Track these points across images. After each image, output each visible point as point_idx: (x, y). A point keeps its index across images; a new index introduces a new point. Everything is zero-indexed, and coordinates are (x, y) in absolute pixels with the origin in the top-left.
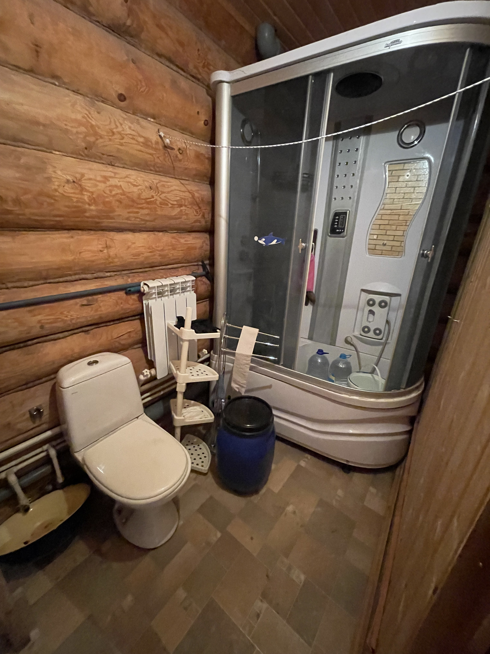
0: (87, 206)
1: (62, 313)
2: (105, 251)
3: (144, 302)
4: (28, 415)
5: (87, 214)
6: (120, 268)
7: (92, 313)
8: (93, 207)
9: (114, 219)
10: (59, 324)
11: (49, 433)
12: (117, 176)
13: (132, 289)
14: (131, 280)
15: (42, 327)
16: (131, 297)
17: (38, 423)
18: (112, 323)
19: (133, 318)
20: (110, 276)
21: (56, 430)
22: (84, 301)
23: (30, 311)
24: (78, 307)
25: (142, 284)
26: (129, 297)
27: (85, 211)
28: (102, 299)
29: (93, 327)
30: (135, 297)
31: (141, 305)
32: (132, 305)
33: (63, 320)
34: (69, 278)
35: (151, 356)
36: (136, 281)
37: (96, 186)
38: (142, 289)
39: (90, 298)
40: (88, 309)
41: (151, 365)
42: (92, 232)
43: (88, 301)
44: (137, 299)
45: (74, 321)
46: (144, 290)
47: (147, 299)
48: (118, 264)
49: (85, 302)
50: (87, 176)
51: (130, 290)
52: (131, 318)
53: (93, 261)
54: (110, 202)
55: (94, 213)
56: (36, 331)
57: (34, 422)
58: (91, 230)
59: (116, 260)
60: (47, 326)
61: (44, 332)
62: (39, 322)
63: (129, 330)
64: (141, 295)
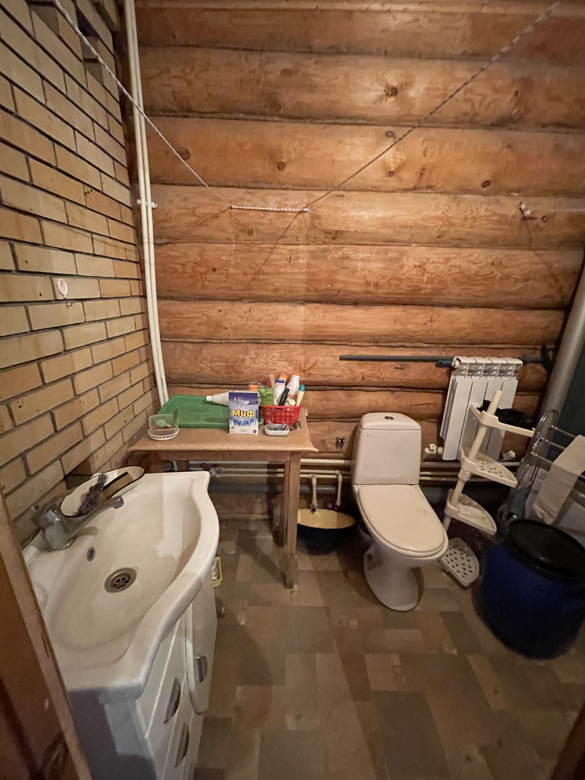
0: (424, 285)
1: (379, 371)
2: (429, 324)
3: (452, 377)
4: (335, 441)
5: (422, 292)
6: (438, 341)
7: (401, 377)
8: (429, 286)
9: (446, 296)
10: (375, 380)
11: (342, 462)
12: (459, 256)
13: (443, 362)
14: (446, 354)
15: (363, 378)
16: (440, 370)
17: (339, 450)
18: (415, 390)
19: (437, 391)
20: (427, 347)
21: (347, 462)
22: (398, 364)
23: (360, 365)
24: (392, 369)
25: (455, 359)
26: (438, 369)
27: (421, 289)
28: (413, 366)
29: (398, 389)
30: (444, 370)
31: (447, 380)
32: (440, 377)
33: (378, 376)
34: (393, 344)
35: (443, 435)
36: (450, 355)
37: (437, 267)
38: (453, 364)
39: (404, 363)
40: (398, 372)
41: (441, 442)
42: (423, 307)
43: (401, 365)
44: (446, 373)
45: (385, 380)
46: (455, 365)
47: (455, 375)
48: (437, 337)
49: (398, 366)
50: (431, 260)
51: (441, 363)
52: (434, 391)
53: (415, 332)
54: (445, 281)
55: (428, 291)
56: (359, 380)
57: (337, 448)
58: (422, 305)
59: (436, 333)
60: (366, 378)
61: (363, 383)
62: (362, 374)
63: (429, 402)
64: (451, 369)
